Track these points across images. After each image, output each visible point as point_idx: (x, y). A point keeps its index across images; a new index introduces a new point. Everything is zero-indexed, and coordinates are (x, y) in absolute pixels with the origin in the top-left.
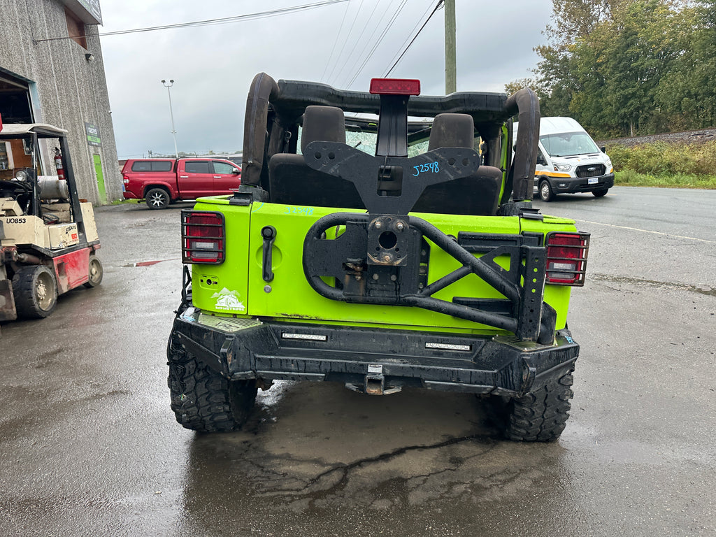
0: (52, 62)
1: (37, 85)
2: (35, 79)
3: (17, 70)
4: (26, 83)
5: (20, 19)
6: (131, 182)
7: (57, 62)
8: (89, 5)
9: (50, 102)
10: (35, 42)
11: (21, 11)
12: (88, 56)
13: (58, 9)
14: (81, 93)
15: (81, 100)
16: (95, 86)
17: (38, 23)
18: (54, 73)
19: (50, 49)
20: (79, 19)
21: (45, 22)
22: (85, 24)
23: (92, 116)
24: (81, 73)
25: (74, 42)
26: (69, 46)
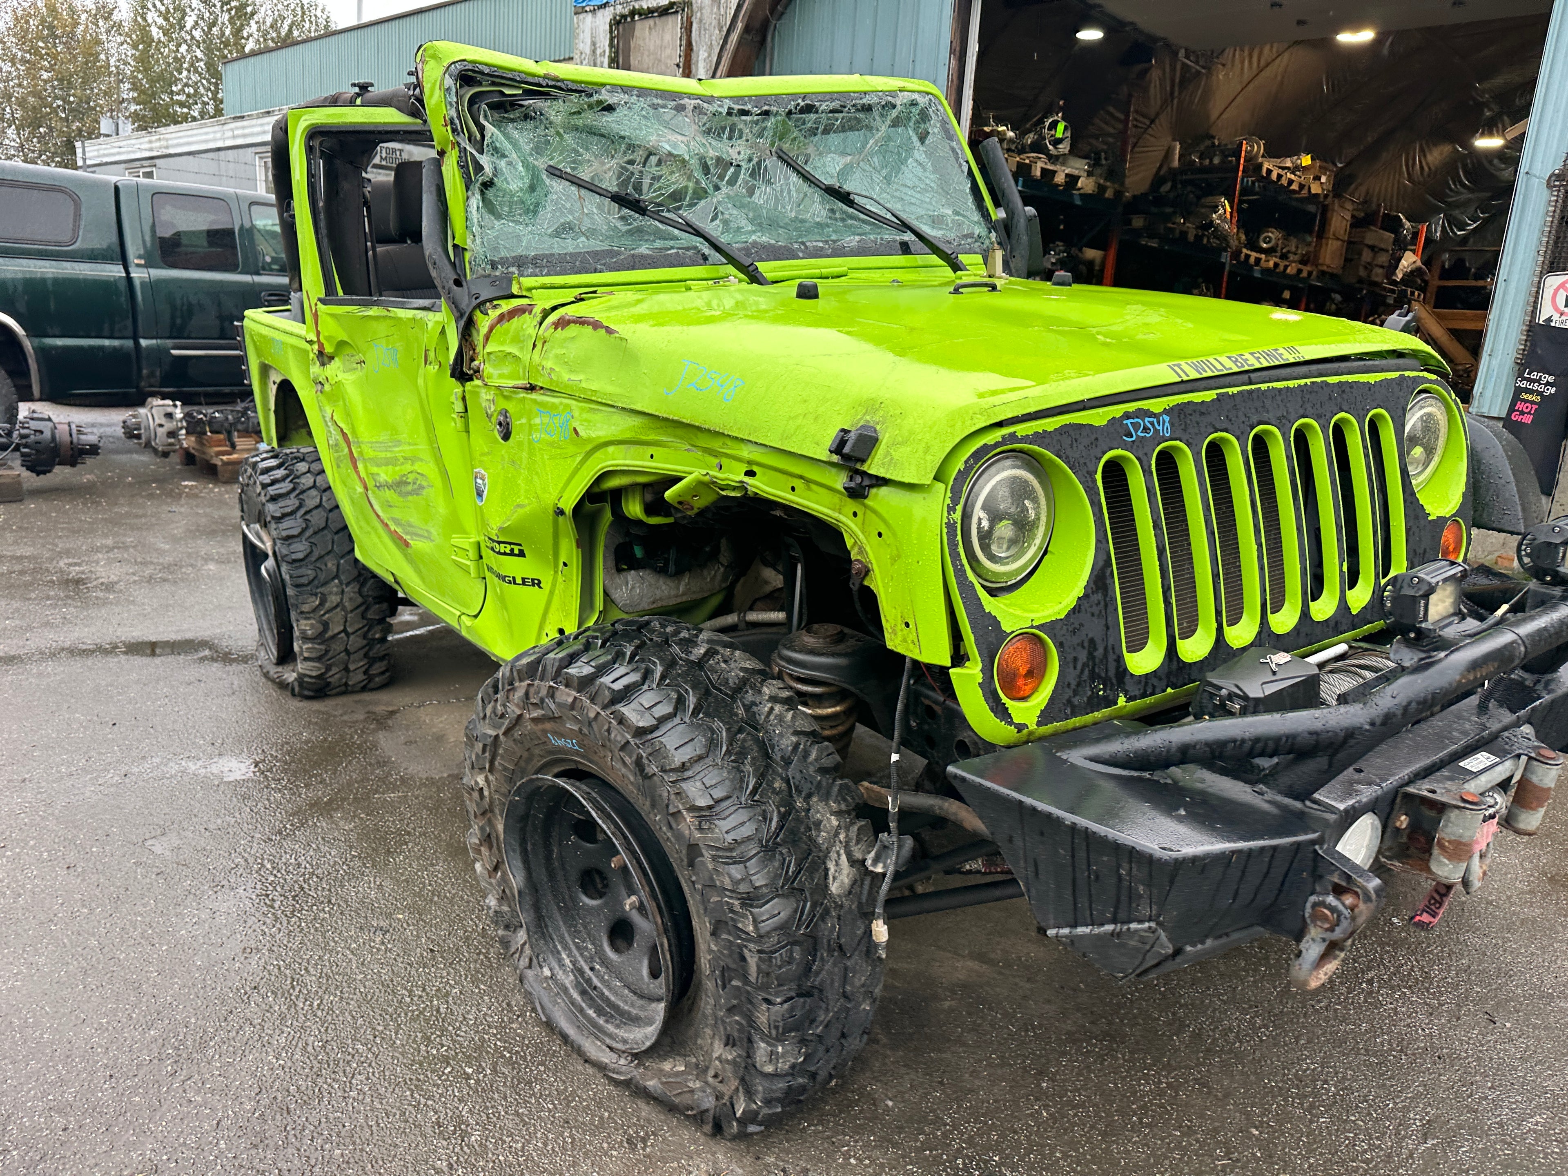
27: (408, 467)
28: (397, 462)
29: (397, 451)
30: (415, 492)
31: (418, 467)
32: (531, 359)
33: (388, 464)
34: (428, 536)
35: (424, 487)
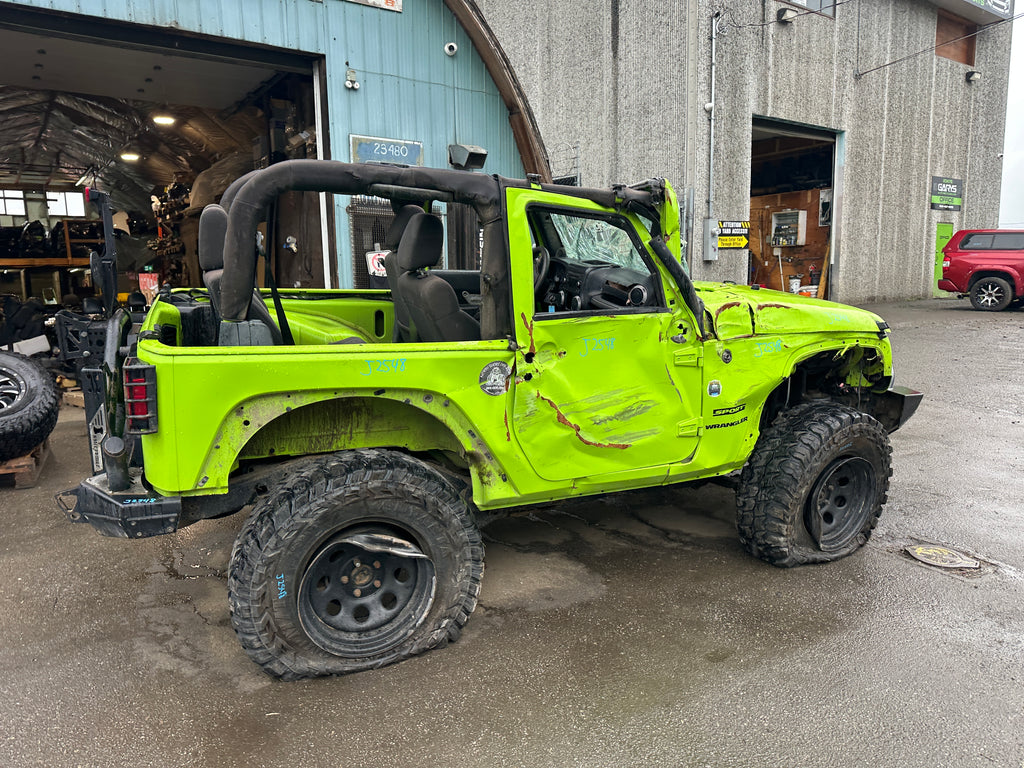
0: (886, 99)
1: (846, 134)
2: (844, 127)
3: (817, 120)
4: (833, 134)
5: (841, 52)
6: (952, 265)
7: (896, 96)
9: (866, 154)
10: (858, 77)
11: (844, 40)
13: (922, 18)
14: (938, 134)
15: (936, 145)
16: (975, 119)
17: (875, 48)
18: (886, 113)
19: (887, 81)
20: (968, 20)
21: (889, 43)
22: (980, 26)
23: (952, 166)
24: (947, 104)
25: (945, 60)
26: (932, 68)
27: (634, 400)
28: (618, 402)
29: (617, 396)
30: (640, 413)
31: (641, 398)
32: (753, 324)
33: (606, 407)
34: (653, 432)
35: (649, 407)
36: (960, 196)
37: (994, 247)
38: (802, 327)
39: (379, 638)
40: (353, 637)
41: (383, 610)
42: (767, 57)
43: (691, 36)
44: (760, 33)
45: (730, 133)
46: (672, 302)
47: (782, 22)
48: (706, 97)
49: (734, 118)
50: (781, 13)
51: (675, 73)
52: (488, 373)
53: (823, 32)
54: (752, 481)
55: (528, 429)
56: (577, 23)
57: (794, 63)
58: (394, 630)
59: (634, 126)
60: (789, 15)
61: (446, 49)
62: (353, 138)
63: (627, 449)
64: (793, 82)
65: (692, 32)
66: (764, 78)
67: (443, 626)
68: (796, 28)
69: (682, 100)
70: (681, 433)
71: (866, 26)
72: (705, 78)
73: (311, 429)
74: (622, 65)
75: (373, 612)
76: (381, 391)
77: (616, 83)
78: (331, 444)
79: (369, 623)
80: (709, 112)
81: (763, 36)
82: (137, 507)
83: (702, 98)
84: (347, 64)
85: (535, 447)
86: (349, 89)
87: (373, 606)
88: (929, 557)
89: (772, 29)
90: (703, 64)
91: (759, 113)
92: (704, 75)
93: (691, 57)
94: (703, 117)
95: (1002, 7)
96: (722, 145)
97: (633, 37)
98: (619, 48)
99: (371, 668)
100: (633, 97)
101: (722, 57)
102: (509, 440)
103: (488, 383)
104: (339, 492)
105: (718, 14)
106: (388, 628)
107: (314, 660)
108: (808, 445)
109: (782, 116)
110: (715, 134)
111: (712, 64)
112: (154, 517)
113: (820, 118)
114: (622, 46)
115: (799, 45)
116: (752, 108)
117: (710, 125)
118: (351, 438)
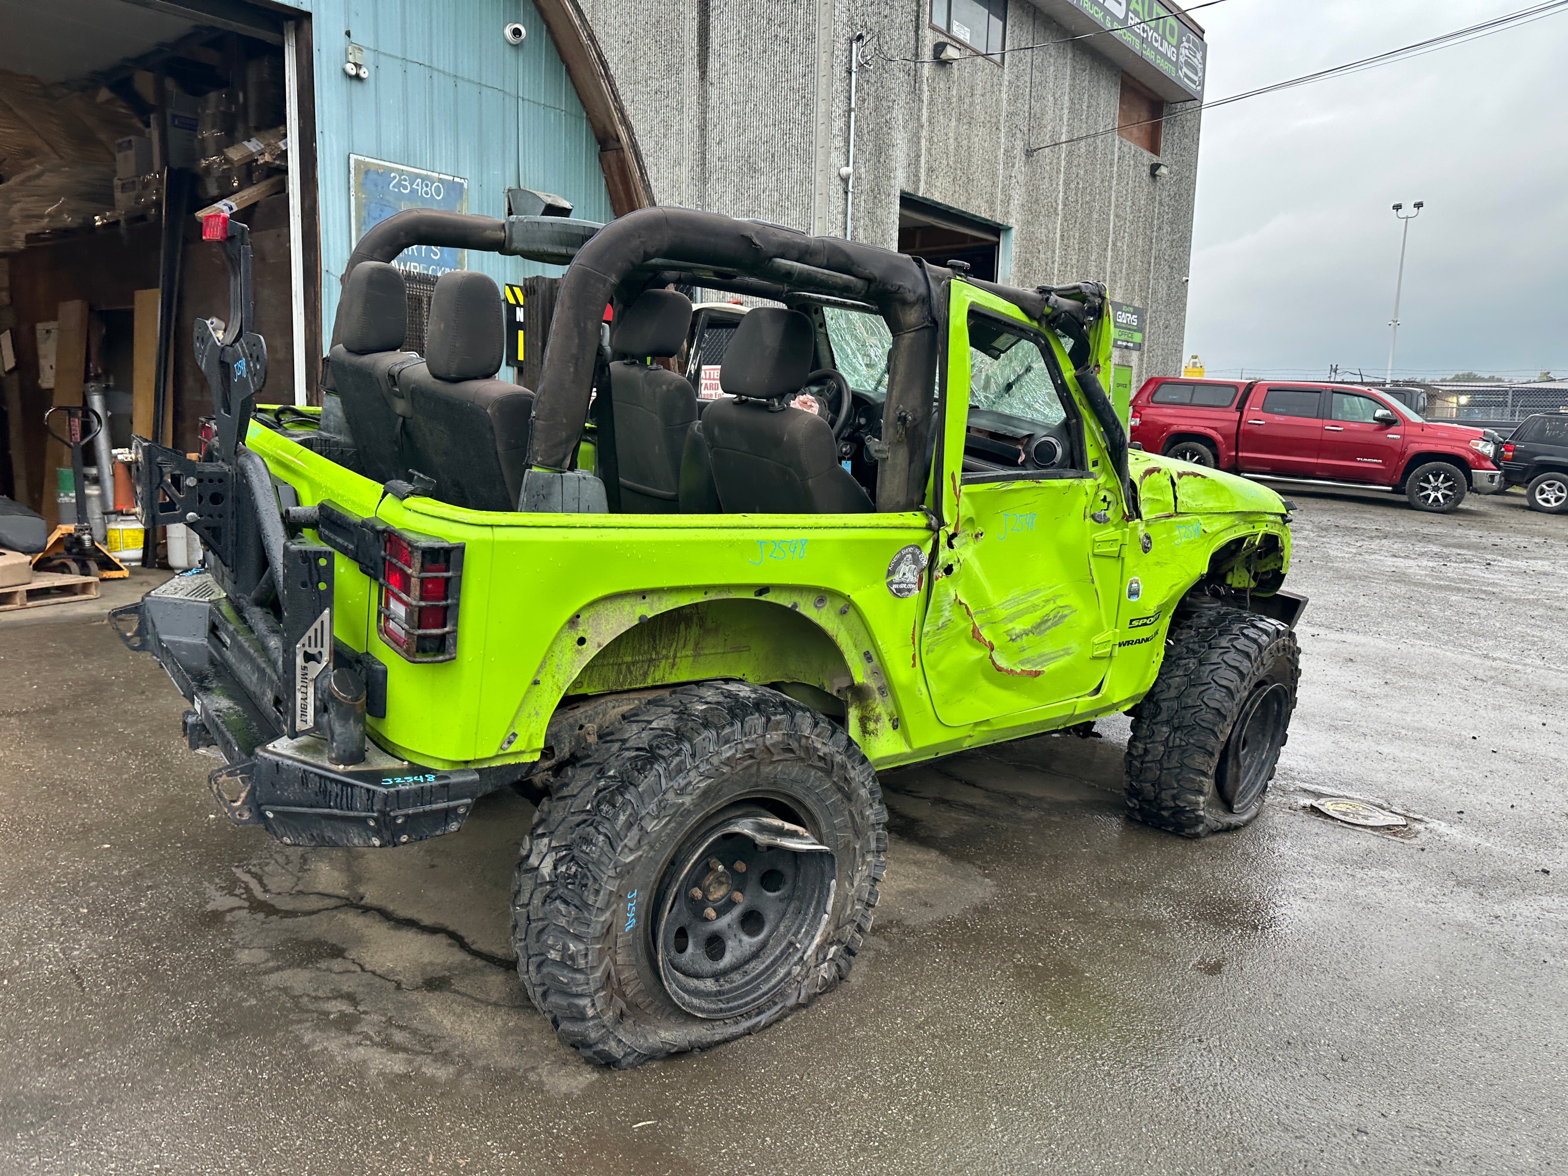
0: (1061, 188)
1: (1014, 233)
2: (1012, 222)
3: (979, 208)
4: (997, 230)
5: (1010, 115)
6: (1143, 423)
7: (1073, 186)
8: (1176, 64)
9: (1036, 263)
10: (1029, 153)
11: (1014, 99)
12: (1155, 167)
13: (1103, 83)
14: (1119, 244)
15: (1116, 259)
16: (1160, 228)
17: (1050, 115)
18: (1060, 207)
19: (1063, 163)
20: (1156, 94)
21: (1066, 111)
22: (1168, 102)
23: (1133, 289)
24: (1129, 203)
25: (1128, 143)
26: (1113, 153)
27: (1051, 606)
28: (1034, 608)
29: (1034, 599)
30: (1055, 624)
31: (1060, 602)
32: (1176, 498)
33: (1022, 615)
34: (1067, 652)
35: (1066, 616)
36: (1140, 329)
37: (1195, 402)
38: (1218, 505)
39: (747, 983)
40: (709, 985)
41: (746, 939)
42: (920, 110)
43: (822, 63)
44: (912, 73)
45: (871, 213)
46: (1095, 464)
47: (941, 63)
48: (842, 157)
49: (877, 193)
50: (939, 48)
51: (798, 116)
52: (898, 563)
53: (989, 84)
54: (1159, 718)
55: (936, 648)
56: (640, 18)
57: (953, 123)
58: (767, 968)
59: (731, 189)
60: (951, 52)
61: (508, 32)
62: (356, 161)
63: (1036, 679)
64: (952, 148)
65: (824, 57)
66: (915, 139)
67: (830, 956)
68: (956, 73)
69: (808, 158)
70: (1095, 653)
71: (1040, 84)
72: (841, 129)
73: (622, 651)
74: (713, 93)
75: (730, 944)
76: (763, 589)
77: (705, 119)
78: (645, 675)
79: (727, 960)
80: (845, 180)
81: (916, 78)
82: (408, 791)
83: (836, 158)
84: (348, 34)
85: (941, 675)
86: (351, 77)
87: (730, 933)
88: (1345, 814)
89: (927, 70)
90: (839, 109)
91: (909, 189)
92: (839, 123)
93: (822, 94)
94: (837, 187)
95: (1194, 82)
96: (861, 231)
97: (732, 52)
98: (710, 65)
99: (749, 1032)
100: (730, 144)
101: (864, 101)
102: (914, 665)
103: (896, 578)
104: (727, 752)
105: (860, 37)
106: (757, 967)
107: (666, 1030)
108: (1236, 668)
109: (937, 197)
110: (853, 214)
111: (850, 110)
112: (435, 806)
113: (984, 206)
114: (713, 64)
115: (960, 99)
116: (900, 182)
117: (846, 200)
118: (673, 665)
